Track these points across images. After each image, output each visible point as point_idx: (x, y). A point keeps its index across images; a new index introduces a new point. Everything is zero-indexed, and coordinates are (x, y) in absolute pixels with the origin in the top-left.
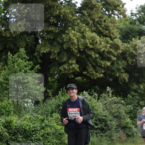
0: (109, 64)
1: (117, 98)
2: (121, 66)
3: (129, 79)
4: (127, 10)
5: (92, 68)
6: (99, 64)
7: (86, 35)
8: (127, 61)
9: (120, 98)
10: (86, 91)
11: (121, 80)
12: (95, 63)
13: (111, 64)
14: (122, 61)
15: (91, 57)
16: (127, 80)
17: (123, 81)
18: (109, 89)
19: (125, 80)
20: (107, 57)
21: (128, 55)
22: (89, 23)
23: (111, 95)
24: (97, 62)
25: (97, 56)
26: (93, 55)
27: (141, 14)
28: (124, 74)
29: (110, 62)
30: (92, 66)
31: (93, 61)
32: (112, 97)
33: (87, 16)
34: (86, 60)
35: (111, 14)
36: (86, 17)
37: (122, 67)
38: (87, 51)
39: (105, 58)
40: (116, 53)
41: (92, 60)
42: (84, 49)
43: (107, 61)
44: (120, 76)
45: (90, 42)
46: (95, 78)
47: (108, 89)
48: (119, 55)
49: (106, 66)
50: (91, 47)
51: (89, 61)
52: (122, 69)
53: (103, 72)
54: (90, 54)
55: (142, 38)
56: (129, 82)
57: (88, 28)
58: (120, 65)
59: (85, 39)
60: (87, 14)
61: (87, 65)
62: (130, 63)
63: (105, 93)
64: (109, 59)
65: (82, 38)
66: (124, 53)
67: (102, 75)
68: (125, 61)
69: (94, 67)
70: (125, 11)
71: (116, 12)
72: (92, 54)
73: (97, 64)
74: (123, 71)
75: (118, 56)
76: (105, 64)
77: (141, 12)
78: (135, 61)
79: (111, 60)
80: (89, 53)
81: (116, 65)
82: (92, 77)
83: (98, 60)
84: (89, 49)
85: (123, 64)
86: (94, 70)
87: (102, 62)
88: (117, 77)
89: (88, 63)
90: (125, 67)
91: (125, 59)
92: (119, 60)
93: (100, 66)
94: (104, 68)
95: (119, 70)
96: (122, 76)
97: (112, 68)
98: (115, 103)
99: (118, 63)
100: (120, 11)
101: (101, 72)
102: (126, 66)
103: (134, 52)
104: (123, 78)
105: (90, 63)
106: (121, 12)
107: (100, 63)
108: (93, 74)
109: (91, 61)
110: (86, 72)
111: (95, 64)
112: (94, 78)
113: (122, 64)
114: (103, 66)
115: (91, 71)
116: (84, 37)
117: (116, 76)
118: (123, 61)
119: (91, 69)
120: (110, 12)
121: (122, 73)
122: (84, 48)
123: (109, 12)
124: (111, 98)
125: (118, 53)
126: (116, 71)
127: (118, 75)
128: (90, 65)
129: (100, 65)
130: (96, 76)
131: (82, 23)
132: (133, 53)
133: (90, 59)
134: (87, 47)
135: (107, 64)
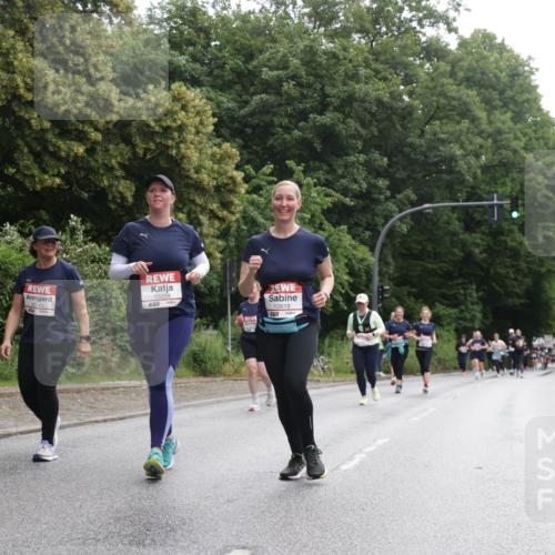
0: (80, 150)
1: (100, 246)
2: (116, 157)
3: (135, 196)
4: (136, 7)
5: (32, 158)
6: (51, 149)
7: (16, 63)
8: (134, 146)
9: (108, 249)
10: (11, 224)
11: (114, 197)
12: (40, 144)
13: (87, 151)
14: (117, 144)
15: (30, 126)
16: (130, 200)
17: (119, 201)
18: (76, 221)
19: (123, 198)
20: (77, 130)
21: (135, 130)
22: (27, 28)
23: (81, 237)
24: (46, 141)
25: (47, 125)
26: (33, 121)
27: (176, 23)
28: (122, 182)
29: (84, 144)
30: (32, 151)
31: (35, 138)
32: (85, 243)
33: (22, 10)
34: (14, 135)
35: (93, 12)
36: (20, 13)
37: (119, 163)
38: (16, 109)
39: (69, 132)
40: (102, 121)
41: (33, 136)
42: (9, 102)
43: (74, 140)
44: (111, 186)
45: (26, 84)
46: (38, 187)
47: (74, 220)
48: (111, 126)
49: (72, 154)
50: (30, 99)
51: (23, 137)
52: (116, 166)
53: (62, 171)
54: (27, 116)
55: (174, 86)
56: (134, 204)
57: (22, 43)
58: (112, 156)
59: (14, 73)
60: (20, 4)
61: (17, 147)
62: (141, 152)
63: (64, 231)
64: (81, 137)
65: (4, 70)
66: (123, 125)
67: (58, 181)
68: (127, 145)
69: (37, 157)
70: (129, 9)
71: (106, 9)
72: (31, 119)
73: (45, 148)
74: (119, 173)
75: (108, 129)
76: (70, 149)
77: (175, 17)
78: (153, 148)
79: (88, 139)
80: (22, 114)
81: (100, 157)
82: (27, 183)
83: (50, 136)
84: (24, 104)
85: (121, 154)
86: (36, 166)
87: (60, 143)
88: (103, 189)
89: (20, 142)
90: (127, 163)
91: (128, 140)
92: (110, 142)
93: (55, 155)
94: (65, 161)
95: (110, 169)
96: (117, 187)
97: (89, 162)
98: (93, 262)
99: (107, 150)
100: (116, 6)
101: (56, 171)
102: (129, 159)
103: (152, 124)
104: (121, 193)
105: (27, 144)
106: (120, 9)
107: (54, 145)
108: (33, 176)
109: (29, 139)
110: (14, 170)
111: (39, 148)
112: (34, 187)
113: (117, 154)
114: (63, 154)
115: (27, 168)
116: (9, 68)
117: (102, 185)
118: (122, 146)
119: (27, 161)
120: (89, 6)
121: (117, 177)
122: (9, 98)
123: (85, 6)
124: (80, 247)
125: (108, 123)
126: (102, 172)
127: (106, 183)
128: (26, 150)
129: (55, 152)
130: (41, 181)
131: (5, 27)
132: (148, 126)
133: (27, 132)
134: (17, 97)
135: (75, 149)
